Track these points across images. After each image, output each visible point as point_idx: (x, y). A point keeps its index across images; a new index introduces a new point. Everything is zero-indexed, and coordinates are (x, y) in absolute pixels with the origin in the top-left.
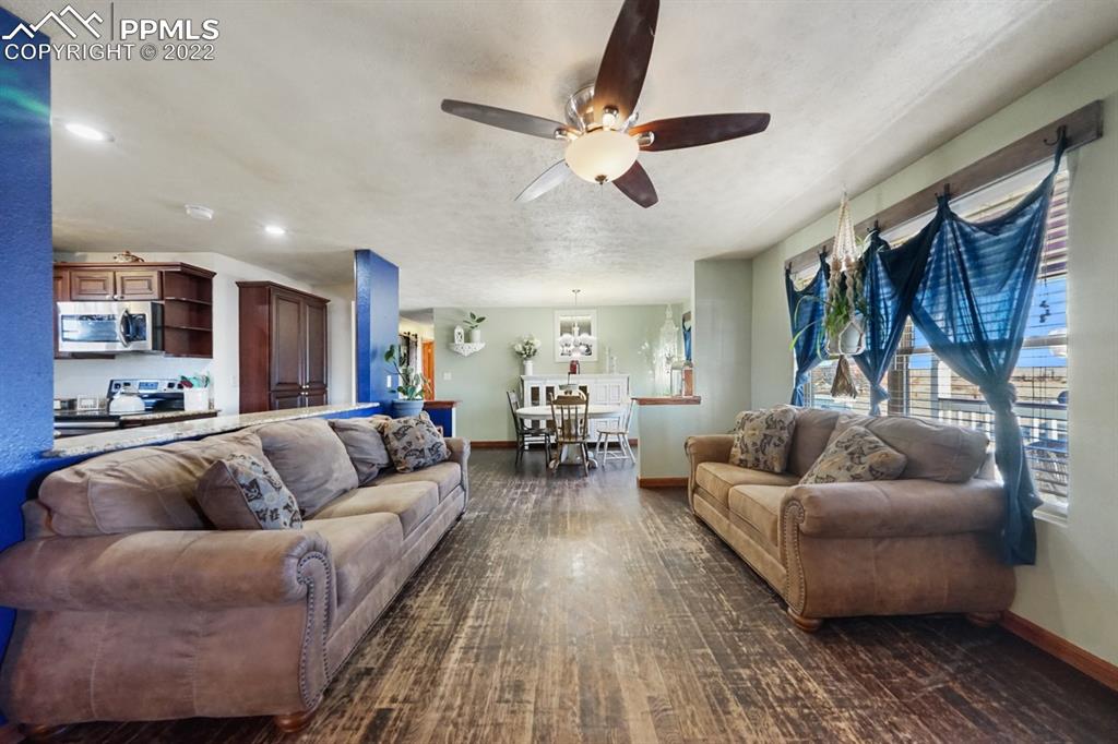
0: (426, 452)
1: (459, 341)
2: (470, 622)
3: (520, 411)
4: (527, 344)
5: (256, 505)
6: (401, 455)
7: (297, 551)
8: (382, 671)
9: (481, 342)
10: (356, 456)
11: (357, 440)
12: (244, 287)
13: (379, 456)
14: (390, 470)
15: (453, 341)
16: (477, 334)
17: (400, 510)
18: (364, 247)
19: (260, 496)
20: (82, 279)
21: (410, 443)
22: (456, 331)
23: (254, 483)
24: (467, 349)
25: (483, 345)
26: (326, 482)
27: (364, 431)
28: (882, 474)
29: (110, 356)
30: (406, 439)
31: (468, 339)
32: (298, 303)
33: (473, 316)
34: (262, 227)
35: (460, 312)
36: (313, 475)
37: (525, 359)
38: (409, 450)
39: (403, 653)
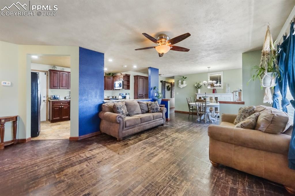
0: (155, 109)
1: (180, 84)
2: (147, 139)
3: (189, 104)
4: (199, 84)
5: (118, 111)
6: (150, 109)
7: (118, 116)
8: (131, 140)
9: (186, 84)
10: (142, 108)
11: (142, 105)
12: (135, 76)
13: (146, 109)
14: (148, 112)
15: (178, 84)
16: (184, 82)
17: (141, 117)
18: (150, 67)
19: (118, 110)
20: (117, 78)
21: (152, 107)
22: (179, 81)
23: (118, 108)
24: (181, 86)
25: (186, 85)
26: (134, 111)
27: (144, 104)
28: (244, 126)
29: (119, 90)
30: (151, 106)
31: (182, 83)
32: (143, 78)
33: (183, 77)
34: (133, 66)
35: (180, 76)
36: (132, 110)
37: (198, 89)
38: (151, 108)
39: (135, 139)
